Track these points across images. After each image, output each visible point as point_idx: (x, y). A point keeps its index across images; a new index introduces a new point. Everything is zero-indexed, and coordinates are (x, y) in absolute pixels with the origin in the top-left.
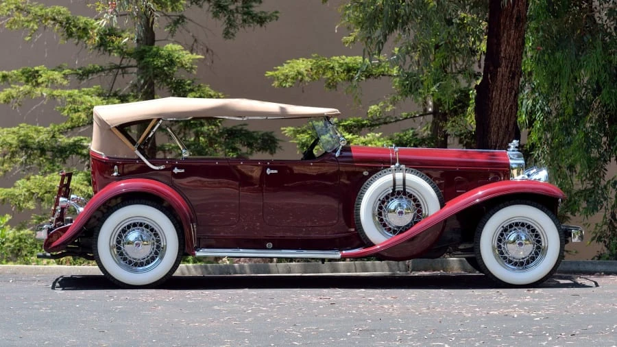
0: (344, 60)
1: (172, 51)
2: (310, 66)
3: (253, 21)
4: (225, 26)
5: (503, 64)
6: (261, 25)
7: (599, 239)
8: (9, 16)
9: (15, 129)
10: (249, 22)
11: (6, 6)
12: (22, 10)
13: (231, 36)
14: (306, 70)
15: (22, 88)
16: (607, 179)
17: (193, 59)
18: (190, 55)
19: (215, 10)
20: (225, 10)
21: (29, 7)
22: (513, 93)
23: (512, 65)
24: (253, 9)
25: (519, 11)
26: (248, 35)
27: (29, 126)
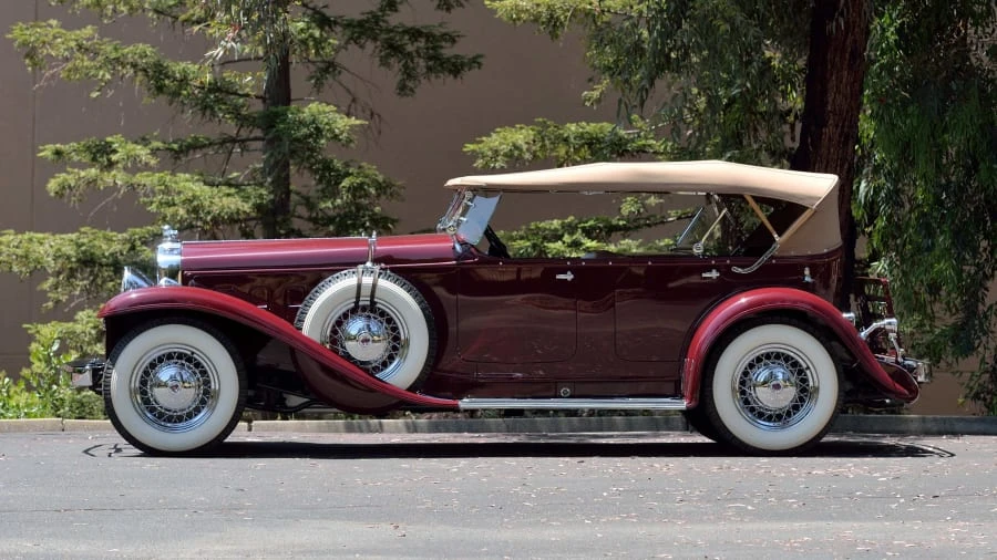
0: (583, 128)
1: (320, 113)
2: (532, 137)
3: (443, 68)
4: (399, 77)
5: (831, 122)
6: (455, 76)
7: (976, 397)
8: (67, 60)
9: (73, 236)
10: (439, 71)
11: (63, 43)
12: (87, 50)
13: (408, 92)
14: (527, 143)
15: (83, 174)
16: (988, 302)
17: (351, 126)
18: (346, 119)
19: (383, 54)
20: (401, 53)
21: (97, 46)
22: (846, 167)
23: (844, 123)
24: (443, 51)
25: (855, 41)
26: (436, 90)
27: (94, 231)
